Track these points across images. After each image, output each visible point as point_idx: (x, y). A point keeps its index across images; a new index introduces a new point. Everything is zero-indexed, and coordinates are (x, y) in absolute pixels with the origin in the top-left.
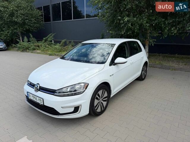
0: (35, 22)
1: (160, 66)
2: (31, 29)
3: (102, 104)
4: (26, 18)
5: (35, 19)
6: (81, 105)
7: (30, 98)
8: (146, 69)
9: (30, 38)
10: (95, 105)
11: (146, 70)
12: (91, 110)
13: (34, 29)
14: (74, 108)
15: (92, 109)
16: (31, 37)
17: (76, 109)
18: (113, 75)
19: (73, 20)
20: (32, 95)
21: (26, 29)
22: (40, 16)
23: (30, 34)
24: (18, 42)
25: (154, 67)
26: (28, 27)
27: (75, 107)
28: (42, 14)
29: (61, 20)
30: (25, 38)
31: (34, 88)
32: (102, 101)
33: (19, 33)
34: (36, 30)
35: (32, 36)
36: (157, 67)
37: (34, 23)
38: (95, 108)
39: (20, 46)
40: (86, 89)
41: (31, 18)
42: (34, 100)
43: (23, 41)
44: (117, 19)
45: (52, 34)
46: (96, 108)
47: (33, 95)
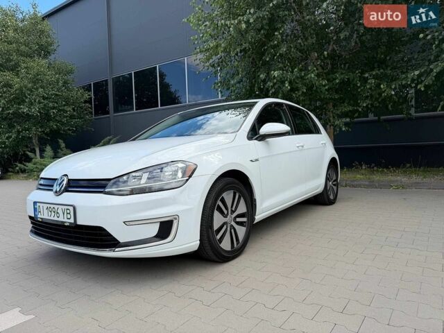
0: (74, 116)
1: (367, 183)
2: (64, 131)
3: (232, 230)
4: (51, 105)
5: (73, 109)
6: (177, 217)
7: (42, 217)
8: (334, 178)
9: (59, 151)
10: (216, 227)
11: (336, 180)
12: (205, 238)
13: (69, 130)
14: (158, 225)
15: (208, 237)
16: (62, 147)
17: (165, 229)
18: (257, 160)
19: (159, 107)
20: (46, 206)
21: (51, 130)
22: (86, 102)
23: (60, 141)
24: (29, 160)
25: (354, 186)
26: (56, 125)
27: (162, 223)
28: (91, 98)
29: (132, 109)
30: (48, 149)
31: (52, 190)
32: (233, 223)
33: (34, 141)
34: (74, 132)
35: (63, 145)
36: (359, 186)
37: (72, 117)
38: (217, 235)
39: (35, 166)
40: (190, 177)
41: (65, 105)
42: (52, 218)
43: (42, 157)
44: (260, 81)
45: (111, 137)
46: (218, 237)
47: (49, 206)
